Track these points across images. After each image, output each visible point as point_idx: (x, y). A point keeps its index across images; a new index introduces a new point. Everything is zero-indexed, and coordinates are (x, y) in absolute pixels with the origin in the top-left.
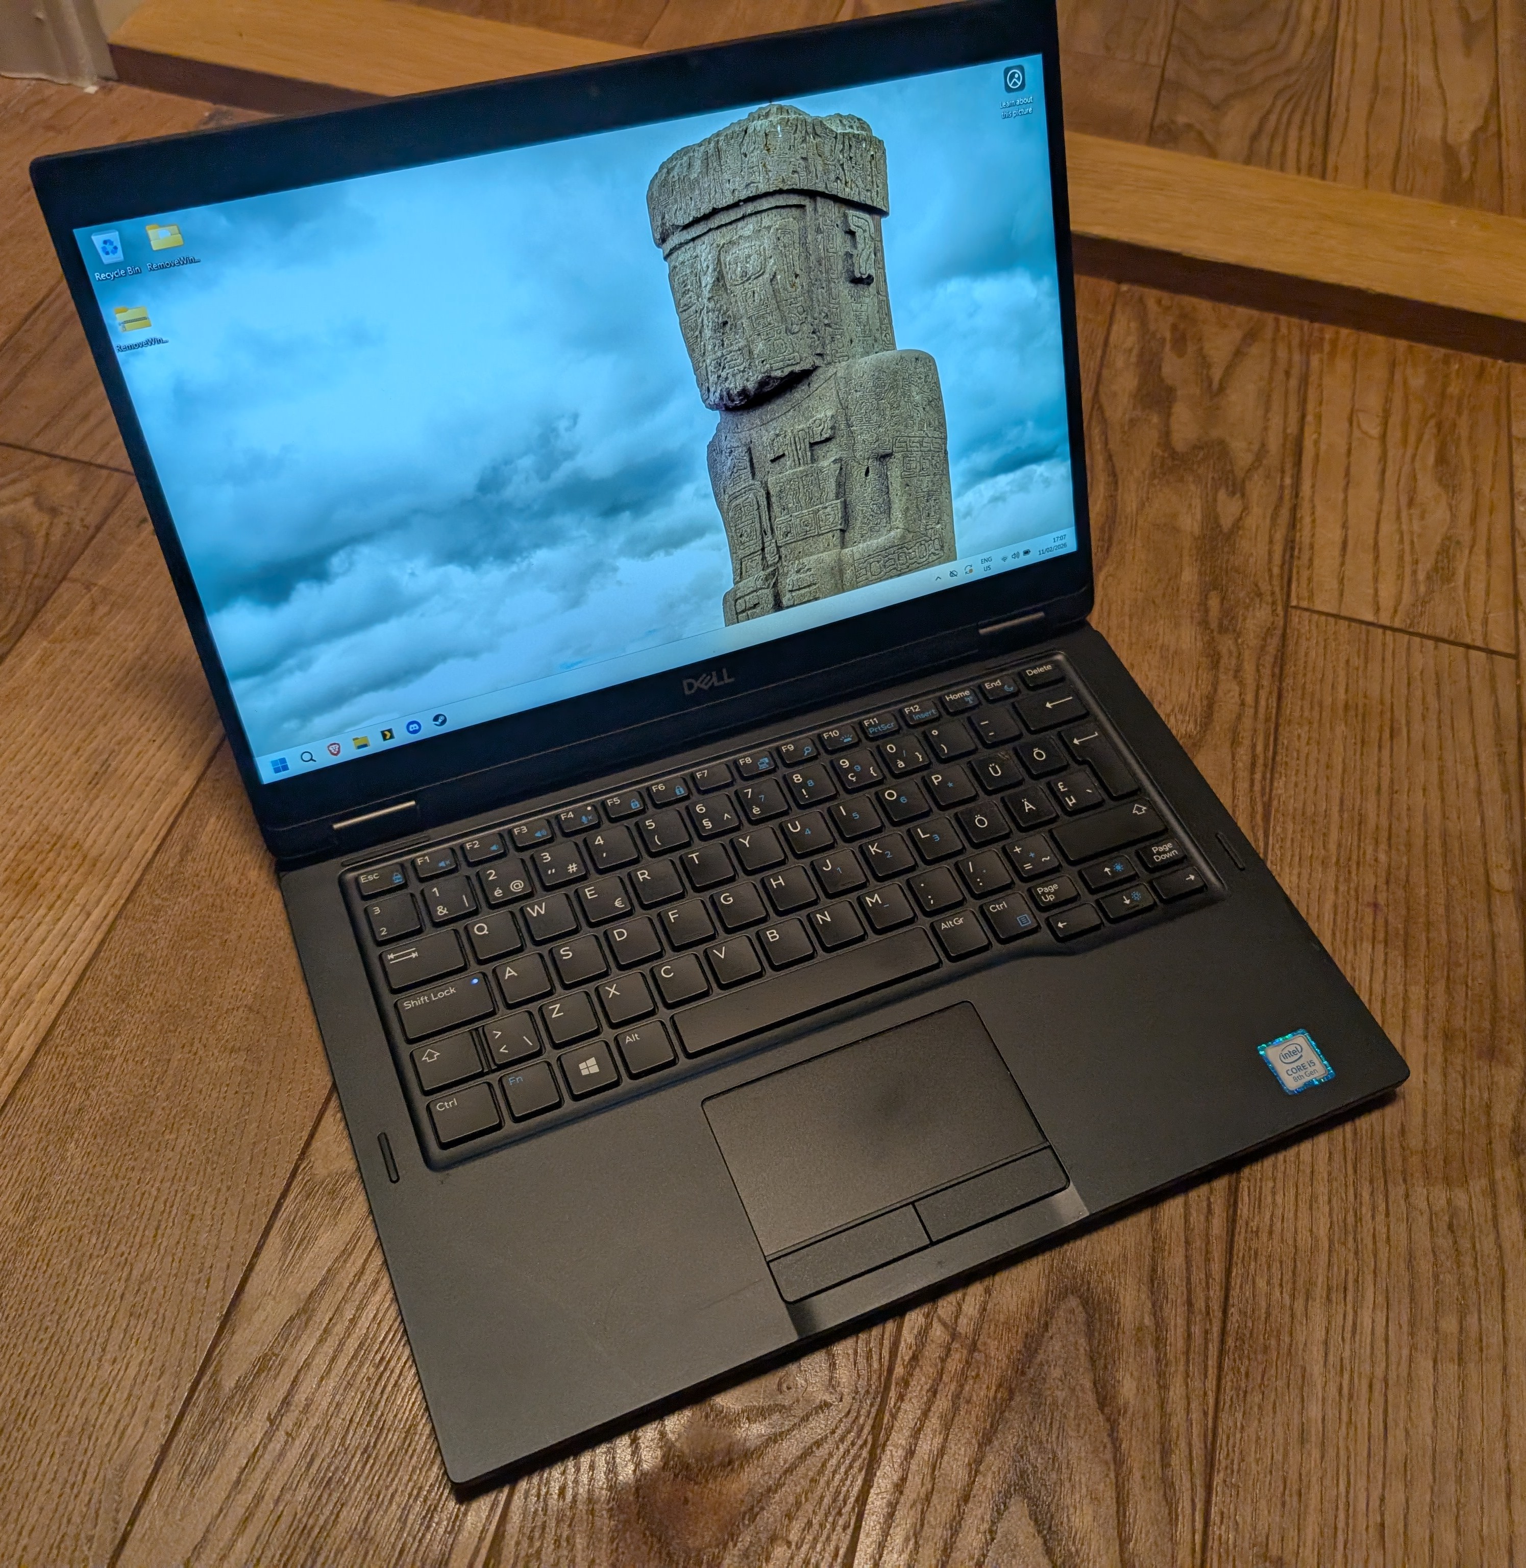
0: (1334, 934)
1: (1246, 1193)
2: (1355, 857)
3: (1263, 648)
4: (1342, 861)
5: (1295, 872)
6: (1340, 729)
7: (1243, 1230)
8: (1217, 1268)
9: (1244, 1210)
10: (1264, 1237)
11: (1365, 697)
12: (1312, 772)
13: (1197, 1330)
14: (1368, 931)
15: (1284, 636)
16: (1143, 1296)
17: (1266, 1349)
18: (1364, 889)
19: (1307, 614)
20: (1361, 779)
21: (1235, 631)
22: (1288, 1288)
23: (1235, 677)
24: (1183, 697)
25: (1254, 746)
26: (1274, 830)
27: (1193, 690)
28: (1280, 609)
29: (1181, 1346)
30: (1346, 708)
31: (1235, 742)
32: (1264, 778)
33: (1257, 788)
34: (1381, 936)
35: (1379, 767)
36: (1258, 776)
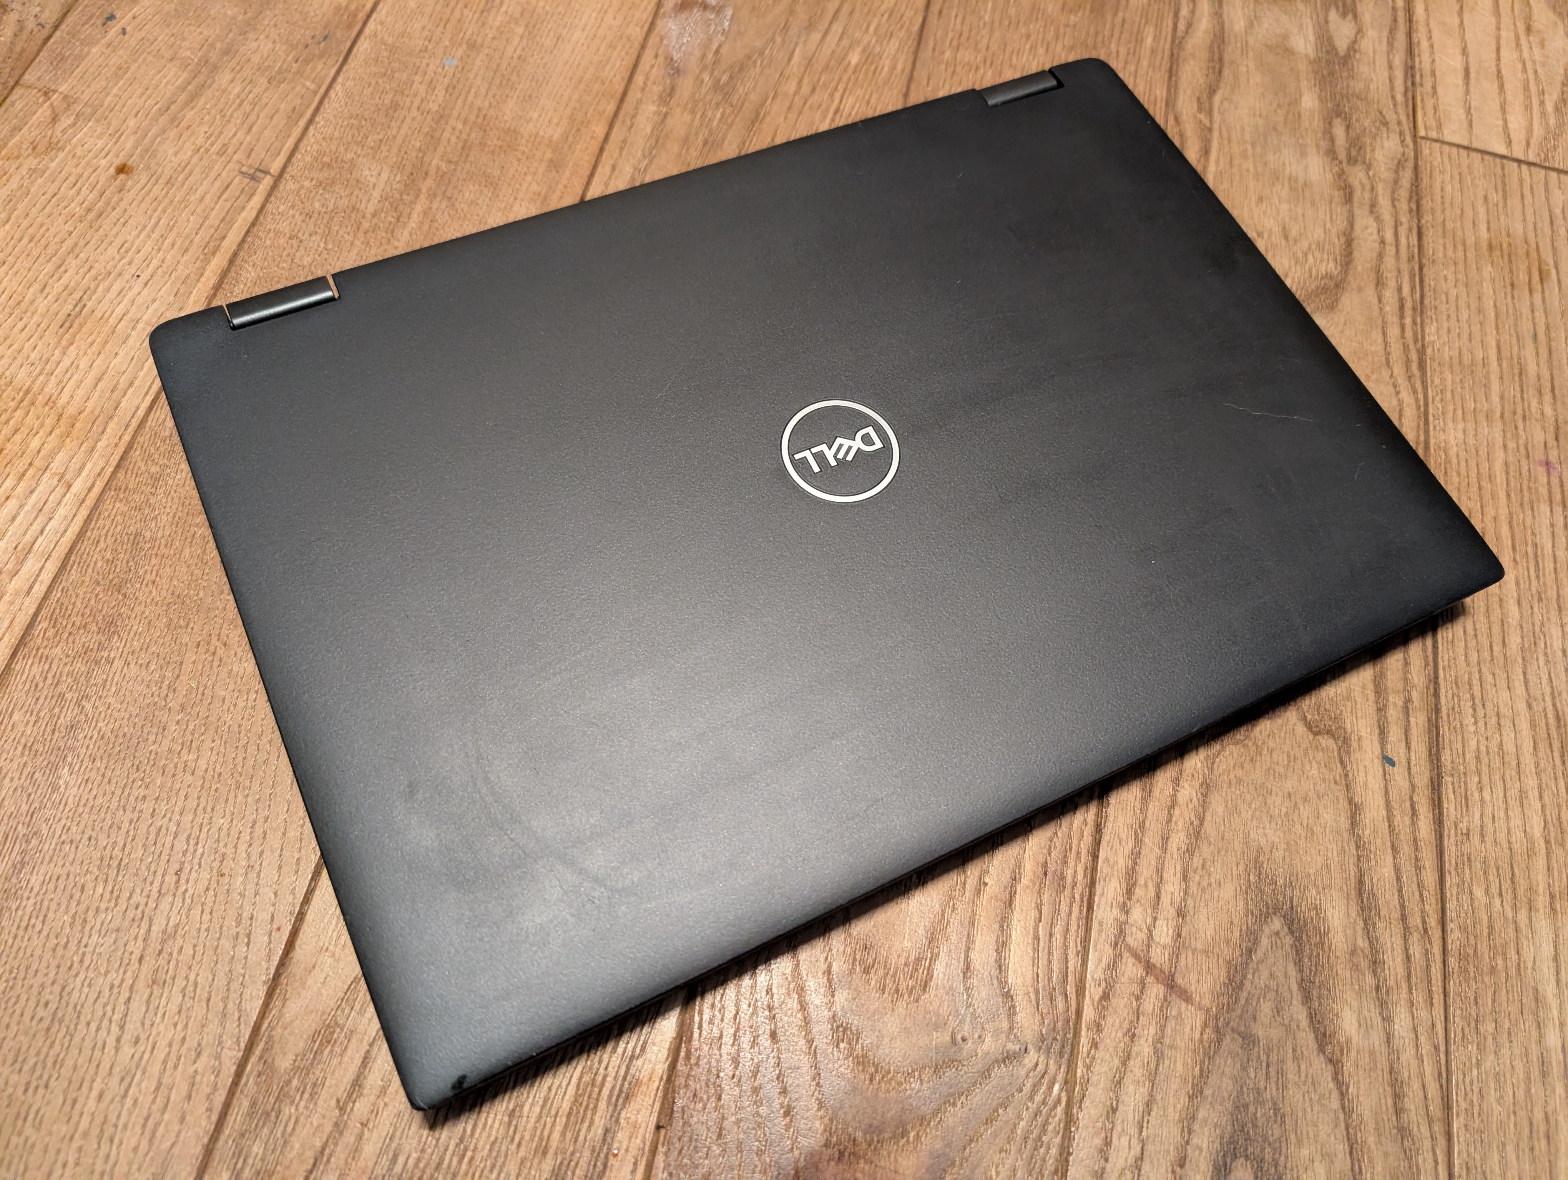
0: (1508, 495)
1: (1450, 790)
2: (1520, 411)
3: (1396, 181)
4: (1506, 415)
5: (1460, 426)
6: (1488, 270)
7: (1453, 833)
8: (1430, 878)
9: (1450, 808)
10: (1476, 839)
11: (1508, 235)
12: (1464, 316)
13: (1416, 950)
14: (1543, 491)
15: (1416, 168)
16: (1353, 914)
17: (1493, 970)
18: (1533, 446)
19: (1438, 145)
20: (1516, 325)
21: (1365, 163)
22: (1508, 897)
23: (1371, 212)
24: (1319, 233)
25: (1399, 289)
26: (1432, 381)
27: (1329, 225)
28: (1409, 140)
29: (1401, 971)
30: (1491, 248)
31: (1380, 283)
32: (1414, 323)
33: (1409, 334)
34: (1557, 497)
35: (1533, 311)
36: (1408, 321)
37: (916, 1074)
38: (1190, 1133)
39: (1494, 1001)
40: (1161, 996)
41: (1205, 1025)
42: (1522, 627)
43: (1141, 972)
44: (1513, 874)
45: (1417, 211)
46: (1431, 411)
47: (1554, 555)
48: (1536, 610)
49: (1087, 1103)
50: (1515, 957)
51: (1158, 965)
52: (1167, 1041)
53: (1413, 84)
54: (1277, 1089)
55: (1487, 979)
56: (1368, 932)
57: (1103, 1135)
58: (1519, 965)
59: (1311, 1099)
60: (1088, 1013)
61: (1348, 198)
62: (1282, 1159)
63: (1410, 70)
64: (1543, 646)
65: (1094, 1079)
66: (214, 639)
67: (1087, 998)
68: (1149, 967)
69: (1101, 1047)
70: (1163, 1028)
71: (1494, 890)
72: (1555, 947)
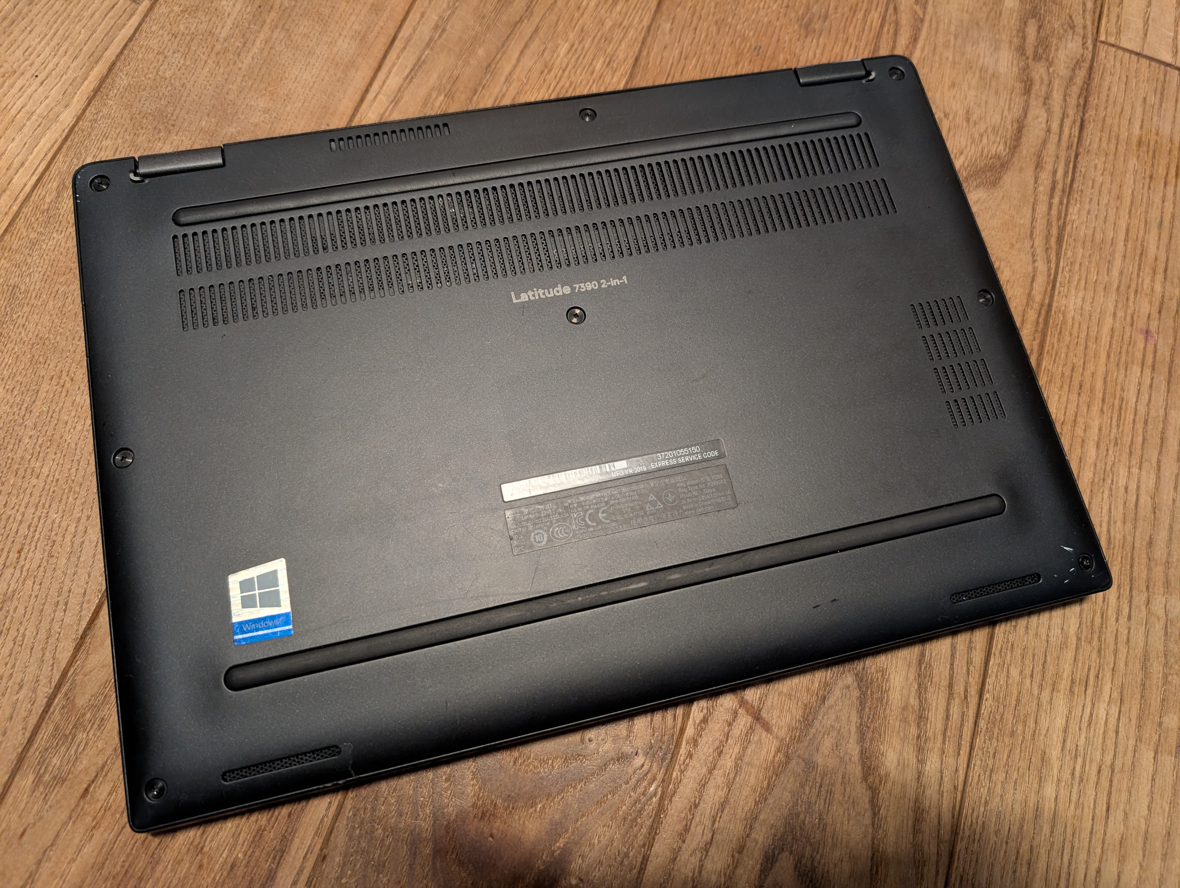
0: (1109, 356)
2: (1133, 286)
3: (1071, 79)
4: (1122, 288)
5: (1081, 294)
6: (1133, 162)
8: (978, 658)
11: (1157, 133)
12: (1104, 201)
13: (955, 711)
14: (1139, 355)
15: (1091, 68)
16: (911, 678)
17: (1013, 734)
18: (1138, 317)
19: (1114, 49)
20: (1147, 212)
21: (1048, 60)
22: (1037, 678)
23: (1044, 104)
24: (996, 119)
25: (1055, 173)
26: (1065, 254)
27: (1006, 112)
28: (1090, 42)
29: (940, 725)
30: (1140, 145)
31: (1039, 166)
32: (1061, 203)
33: (1054, 212)
34: (1149, 361)
35: (1163, 201)
36: (1056, 201)
37: (550, 761)
38: (751, 829)
39: (1009, 757)
40: (748, 725)
41: (778, 750)
42: (1096, 465)
43: (736, 705)
44: (1045, 662)
45: (1083, 107)
47: (1136, 410)
48: (1110, 452)
49: (676, 798)
50: (1032, 725)
51: (750, 701)
52: (746, 759)
54: (825, 804)
55: (1006, 740)
56: (920, 693)
57: (684, 823)
58: (1035, 731)
59: (849, 815)
60: (690, 731)
61: (1028, 89)
65: (685, 781)
66: (64, 374)
67: (691, 719)
68: (743, 702)
69: (695, 757)
70: (745, 749)
71: (1028, 672)
72: (1067, 721)
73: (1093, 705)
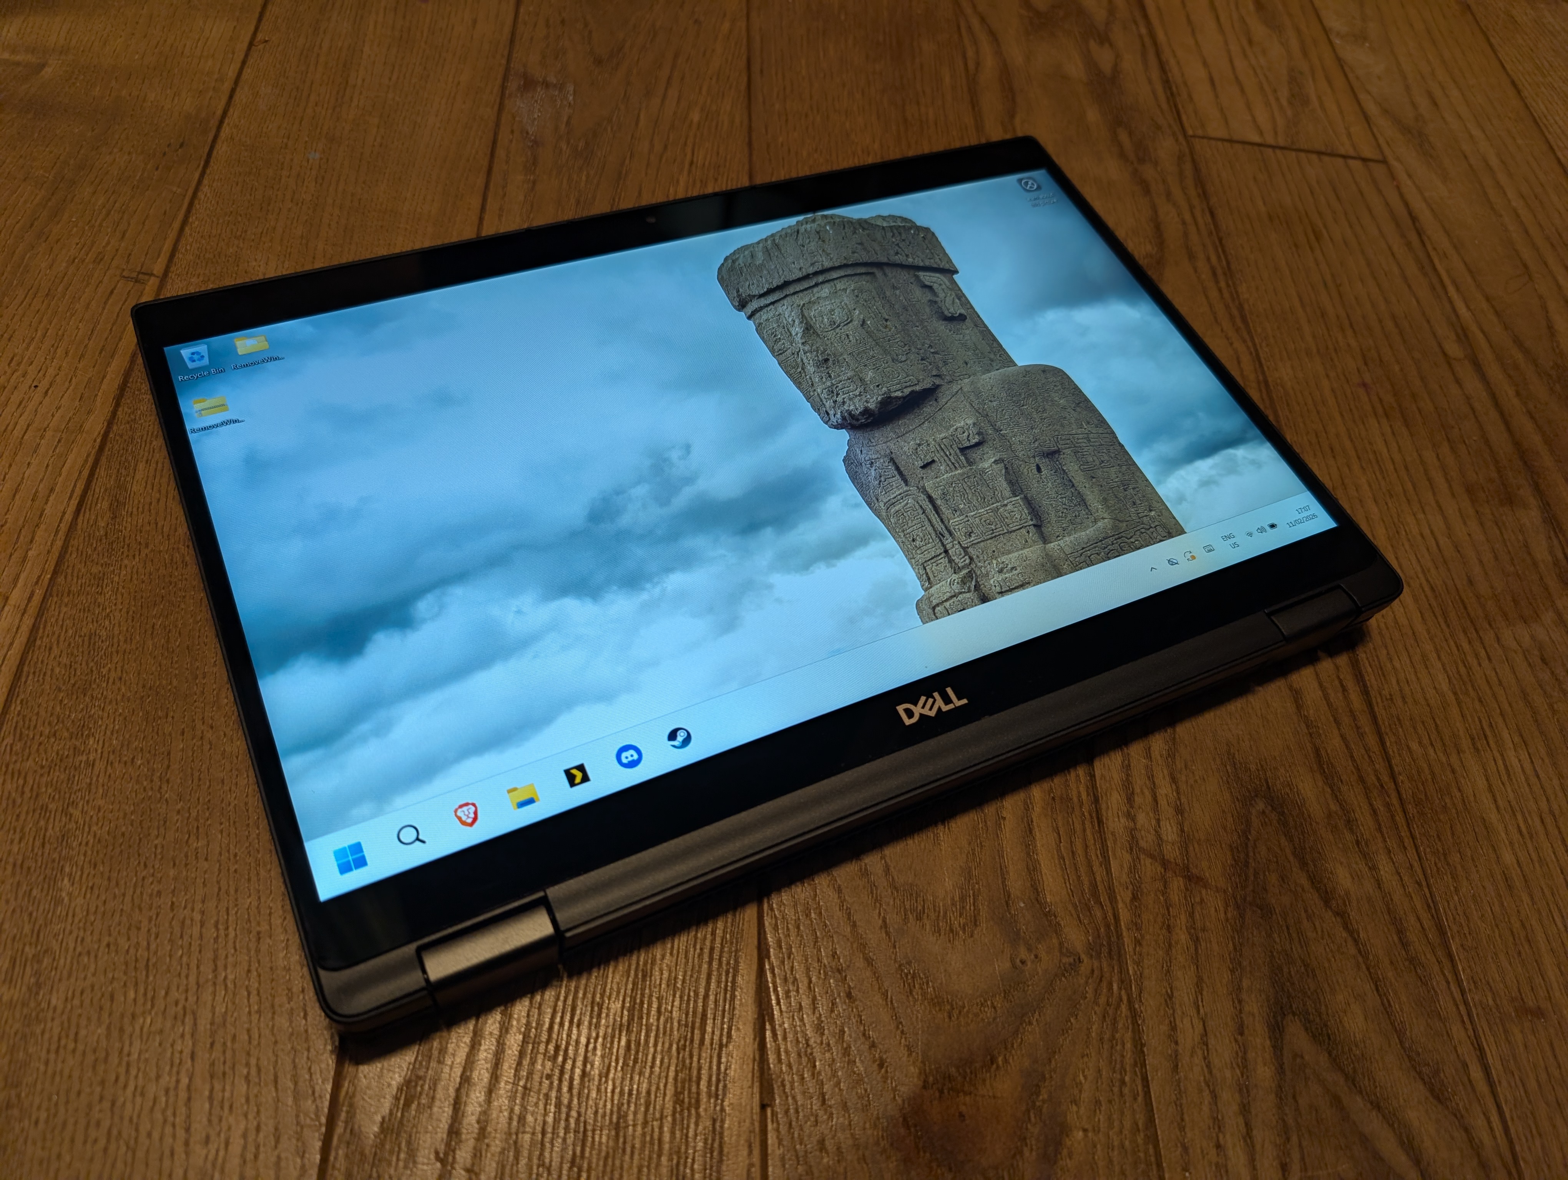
1: (1367, 664)
2: (1330, 346)
3: (1181, 174)
4: (1321, 350)
5: (1288, 364)
6: (1273, 236)
7: (1379, 700)
8: (1372, 740)
9: (1371, 679)
10: (1399, 702)
11: (1281, 206)
12: (1265, 275)
13: (1378, 804)
14: (1368, 407)
15: (1194, 162)
16: (1320, 784)
17: (1444, 809)
18: (1350, 373)
19: (1205, 141)
20: (1308, 277)
21: (1151, 160)
22: (1438, 746)
24: (1131, 222)
26: (1256, 331)
27: (1137, 214)
28: (1181, 138)
29: (1372, 824)
30: (1271, 218)
31: (1192, 257)
32: (1228, 286)
33: (1226, 295)
34: (1380, 411)
35: (1317, 265)
36: (1223, 284)
37: (989, 1003)
38: (1240, 1002)
39: (1453, 834)
40: (1182, 887)
41: (1227, 906)
42: (1384, 522)
43: (1160, 869)
44: (1436, 725)
45: (1204, 195)
46: (1261, 355)
47: (1391, 458)
48: (1390, 505)
49: (1145, 995)
50: (1458, 794)
51: (1172, 860)
52: (1199, 925)
53: (1172, 94)
54: (1302, 947)
55: (1442, 817)
56: (1336, 796)
57: (1167, 1022)
58: (1464, 801)
59: (1331, 951)
60: (1125, 915)
61: (1147, 190)
62: (1323, 1007)
63: (1167, 83)
64: (1404, 533)
65: (1146, 972)
67: (1120, 901)
68: (1165, 864)
69: (1144, 943)
70: (1192, 915)
71: (1426, 741)
72: (1487, 780)
73: (1502, 755)
